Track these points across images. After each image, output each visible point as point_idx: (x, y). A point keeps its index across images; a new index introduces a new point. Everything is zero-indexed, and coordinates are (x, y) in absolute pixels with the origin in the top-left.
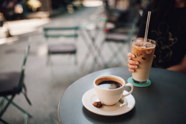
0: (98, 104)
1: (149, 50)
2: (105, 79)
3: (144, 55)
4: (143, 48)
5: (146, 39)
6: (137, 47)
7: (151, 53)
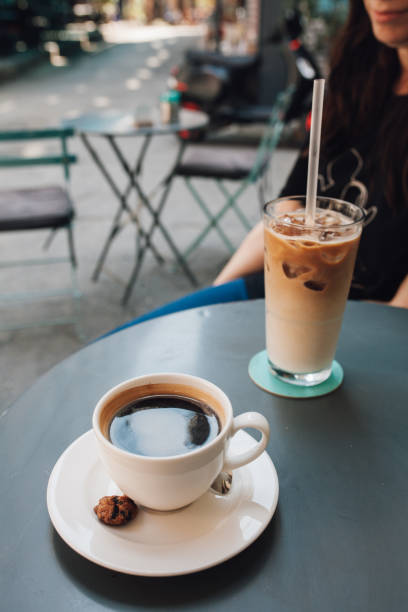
0: (116, 510)
1: (335, 250)
2: (147, 391)
3: (314, 270)
4: (307, 244)
5: (315, 197)
6: (284, 238)
7: (344, 262)
